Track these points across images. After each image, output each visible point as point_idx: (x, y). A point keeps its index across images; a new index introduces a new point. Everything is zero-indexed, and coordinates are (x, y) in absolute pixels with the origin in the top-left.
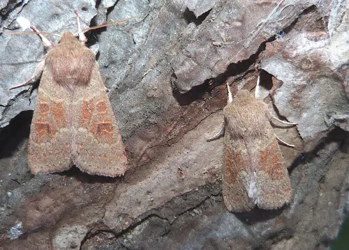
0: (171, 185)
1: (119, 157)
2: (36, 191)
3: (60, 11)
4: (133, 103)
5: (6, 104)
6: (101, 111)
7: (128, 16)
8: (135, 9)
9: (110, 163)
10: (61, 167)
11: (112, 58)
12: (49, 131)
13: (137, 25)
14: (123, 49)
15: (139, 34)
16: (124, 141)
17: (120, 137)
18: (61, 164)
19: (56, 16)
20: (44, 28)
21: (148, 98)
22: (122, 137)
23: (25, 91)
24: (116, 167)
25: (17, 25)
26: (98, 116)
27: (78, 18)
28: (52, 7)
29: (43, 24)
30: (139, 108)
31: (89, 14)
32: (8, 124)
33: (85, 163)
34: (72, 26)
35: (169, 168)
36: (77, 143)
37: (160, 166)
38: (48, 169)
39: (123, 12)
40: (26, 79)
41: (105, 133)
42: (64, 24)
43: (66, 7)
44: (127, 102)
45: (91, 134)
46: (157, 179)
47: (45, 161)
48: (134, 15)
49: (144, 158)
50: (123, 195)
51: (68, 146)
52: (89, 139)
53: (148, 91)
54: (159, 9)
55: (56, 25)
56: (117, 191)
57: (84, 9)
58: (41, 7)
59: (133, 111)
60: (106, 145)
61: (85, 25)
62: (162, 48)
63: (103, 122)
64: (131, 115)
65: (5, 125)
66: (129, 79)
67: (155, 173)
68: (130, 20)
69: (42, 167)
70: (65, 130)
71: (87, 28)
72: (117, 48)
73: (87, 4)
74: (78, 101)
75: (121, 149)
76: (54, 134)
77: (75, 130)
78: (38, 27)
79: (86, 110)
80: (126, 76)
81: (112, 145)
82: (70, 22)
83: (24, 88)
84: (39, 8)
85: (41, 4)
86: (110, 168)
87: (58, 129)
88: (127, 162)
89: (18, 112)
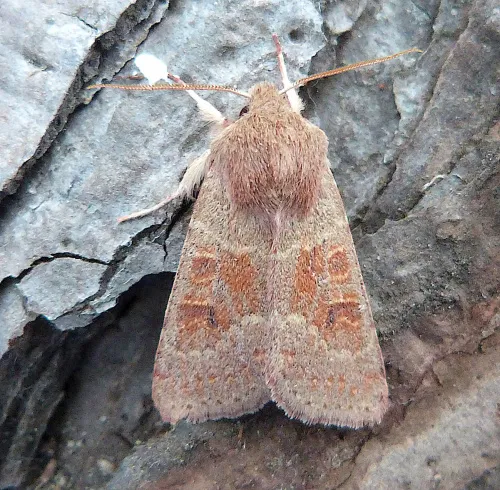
0: (482, 444)
1: (370, 382)
2: (175, 464)
3: (236, 38)
4: (404, 254)
5: (109, 257)
6: (337, 273)
7: (382, 54)
8: (398, 36)
9: (352, 395)
10: (237, 406)
11: (345, 149)
12: (213, 323)
13: (404, 73)
14: (372, 128)
15: (409, 93)
16: (382, 344)
17: (374, 333)
18: (237, 400)
19: (227, 51)
20: (200, 80)
21: (439, 241)
22: (380, 335)
23: (154, 228)
24: (364, 405)
25: (134, 73)
26: (330, 286)
27: (281, 56)
28: (216, 32)
29: (198, 71)
30: (416, 267)
31: (305, 45)
32: (112, 305)
33: (298, 397)
34: (265, 75)
35: (477, 404)
36: (283, 352)
37: (459, 400)
38: (205, 410)
39: (372, 43)
40: (156, 200)
41: (345, 325)
42: (247, 71)
43: (252, 30)
44: (389, 252)
45: (313, 330)
46: (450, 430)
47: (199, 392)
48: (397, 50)
49: (426, 383)
50: (373, 468)
51: (259, 358)
52: (310, 341)
53: (438, 226)
54: (455, 36)
55: (227, 73)
56: (359, 459)
57: (295, 35)
58: (192, 31)
59: (402, 272)
60: (344, 355)
61: (297, 72)
62: (464, 125)
63: (342, 300)
64: (398, 282)
65: (106, 308)
66: (388, 198)
67: (447, 416)
68: (387, 63)
69: (189, 407)
70: (255, 319)
71: (302, 78)
72: (356, 127)
73: (302, 22)
74: (289, 251)
75: (376, 362)
76: (226, 328)
77: (279, 320)
78: (186, 78)
79: (305, 271)
80: (380, 192)
81: (359, 353)
82: (261, 66)
83: (151, 222)
84: (188, 33)
85: (193, 24)
86: (351, 407)
87: (237, 318)
88: (386, 393)
89: (137, 277)
